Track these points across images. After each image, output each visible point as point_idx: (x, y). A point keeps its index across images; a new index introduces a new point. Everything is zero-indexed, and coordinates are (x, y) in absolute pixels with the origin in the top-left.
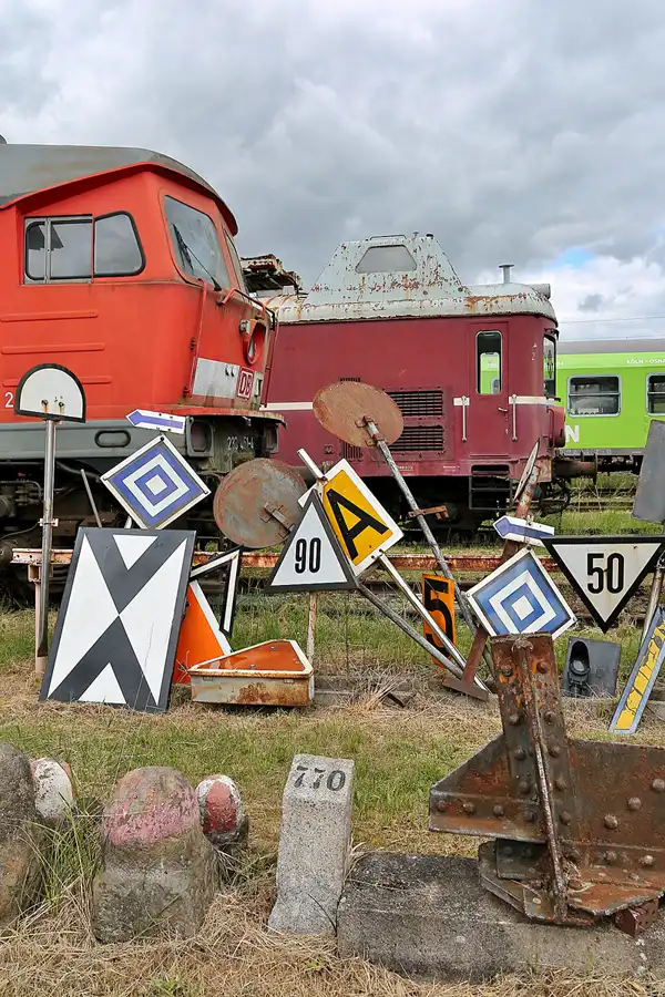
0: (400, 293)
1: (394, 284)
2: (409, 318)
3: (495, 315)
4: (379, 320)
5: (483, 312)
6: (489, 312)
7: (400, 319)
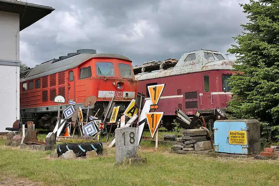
0: (190, 66)
1: (190, 64)
2: (190, 73)
3: (207, 71)
4: (184, 74)
5: (205, 70)
6: (206, 70)
7: (188, 73)
